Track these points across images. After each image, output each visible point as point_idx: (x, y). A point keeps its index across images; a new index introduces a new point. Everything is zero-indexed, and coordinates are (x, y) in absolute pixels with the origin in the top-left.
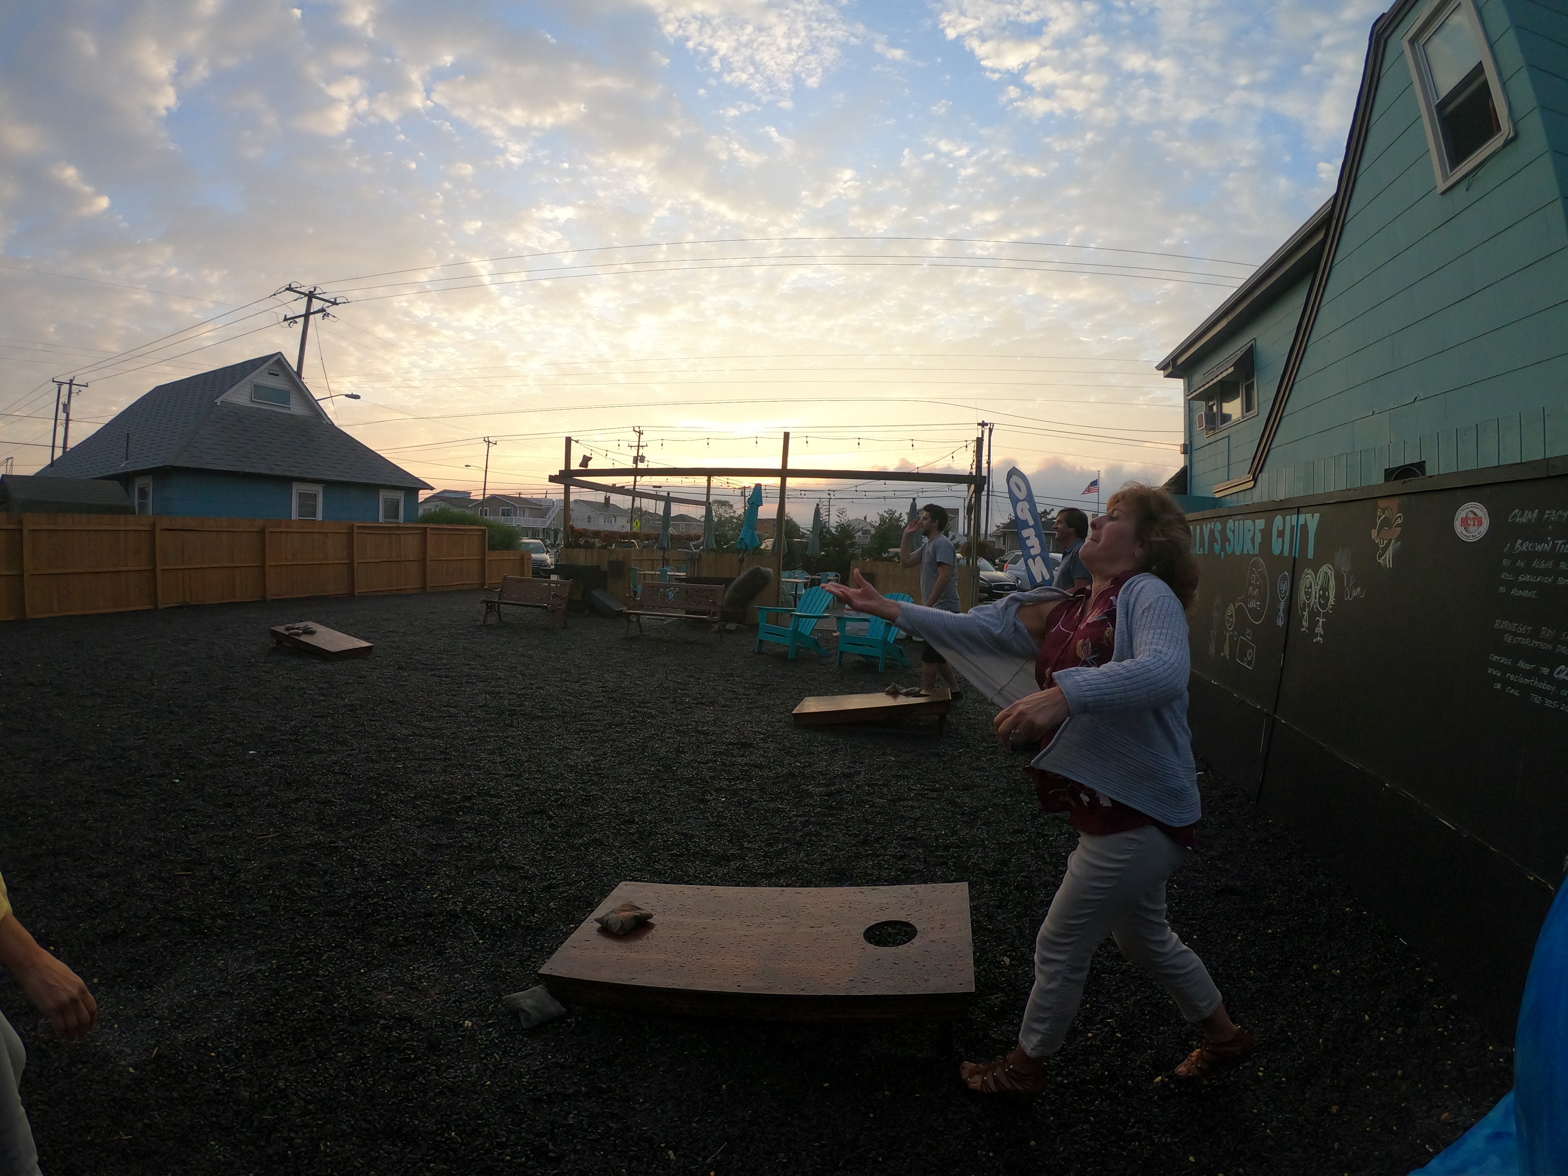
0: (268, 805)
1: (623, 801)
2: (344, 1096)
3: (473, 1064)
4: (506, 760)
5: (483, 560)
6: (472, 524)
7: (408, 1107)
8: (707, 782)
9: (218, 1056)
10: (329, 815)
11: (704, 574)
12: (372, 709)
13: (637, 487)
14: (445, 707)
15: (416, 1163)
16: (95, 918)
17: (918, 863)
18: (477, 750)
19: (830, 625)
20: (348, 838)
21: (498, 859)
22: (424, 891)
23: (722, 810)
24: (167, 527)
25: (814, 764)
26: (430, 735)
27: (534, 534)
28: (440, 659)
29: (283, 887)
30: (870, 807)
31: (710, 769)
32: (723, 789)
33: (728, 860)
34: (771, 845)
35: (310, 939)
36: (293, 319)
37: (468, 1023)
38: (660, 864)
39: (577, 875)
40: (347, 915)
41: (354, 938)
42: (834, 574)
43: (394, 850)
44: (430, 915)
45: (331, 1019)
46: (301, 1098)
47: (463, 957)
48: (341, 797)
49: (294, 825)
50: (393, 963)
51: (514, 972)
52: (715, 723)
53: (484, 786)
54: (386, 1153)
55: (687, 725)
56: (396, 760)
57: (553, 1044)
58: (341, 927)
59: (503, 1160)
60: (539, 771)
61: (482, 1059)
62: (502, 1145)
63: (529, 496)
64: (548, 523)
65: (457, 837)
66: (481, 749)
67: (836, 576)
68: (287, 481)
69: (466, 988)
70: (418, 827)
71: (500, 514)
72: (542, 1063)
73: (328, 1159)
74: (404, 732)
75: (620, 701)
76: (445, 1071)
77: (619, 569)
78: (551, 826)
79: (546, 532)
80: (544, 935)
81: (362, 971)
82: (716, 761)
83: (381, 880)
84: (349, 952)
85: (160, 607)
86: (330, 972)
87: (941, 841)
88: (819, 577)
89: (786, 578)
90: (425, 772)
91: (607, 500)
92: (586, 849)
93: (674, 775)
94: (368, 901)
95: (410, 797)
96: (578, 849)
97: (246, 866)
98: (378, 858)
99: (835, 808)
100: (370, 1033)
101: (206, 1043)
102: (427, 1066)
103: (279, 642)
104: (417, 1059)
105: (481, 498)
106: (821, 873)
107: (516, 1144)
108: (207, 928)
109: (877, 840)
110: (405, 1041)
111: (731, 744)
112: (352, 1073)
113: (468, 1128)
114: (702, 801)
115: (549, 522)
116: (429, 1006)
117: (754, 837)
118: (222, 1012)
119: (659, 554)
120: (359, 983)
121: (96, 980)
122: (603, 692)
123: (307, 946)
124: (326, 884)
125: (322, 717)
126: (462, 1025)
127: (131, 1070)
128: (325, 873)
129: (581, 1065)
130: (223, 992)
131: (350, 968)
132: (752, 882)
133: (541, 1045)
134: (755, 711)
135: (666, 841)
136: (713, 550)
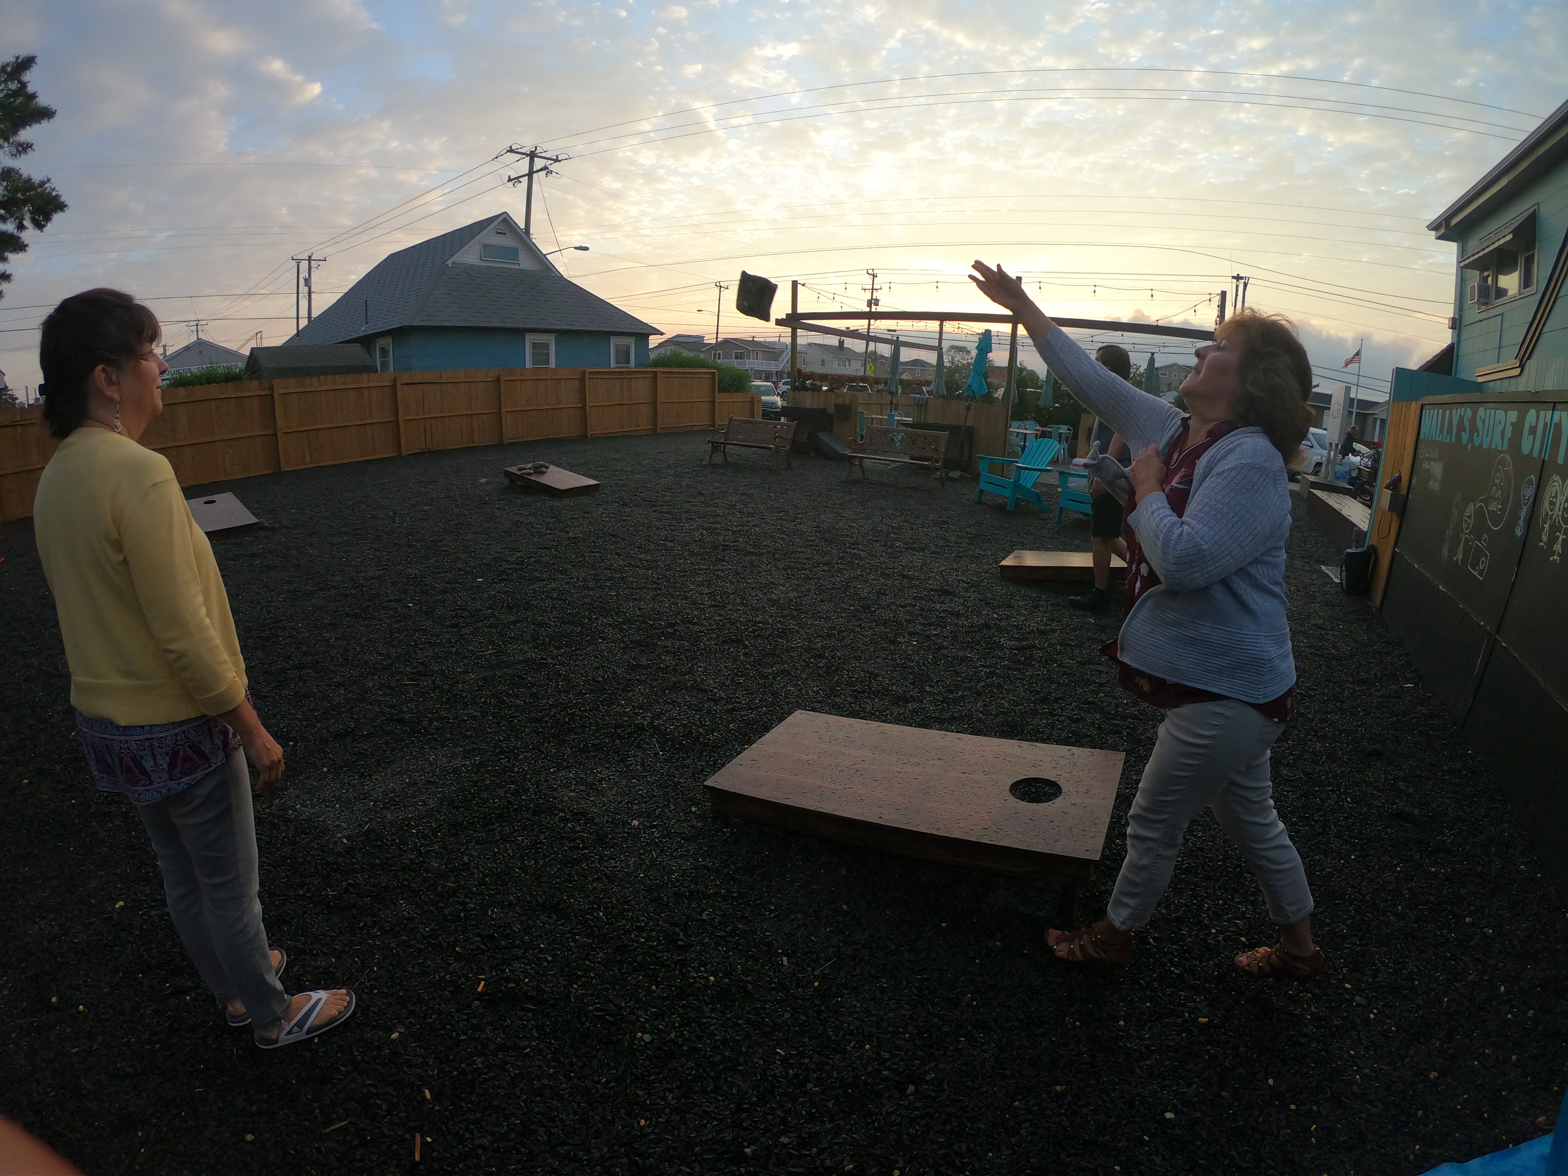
0: (490, 626)
1: (818, 636)
2: (517, 872)
3: (632, 858)
4: (713, 592)
5: (713, 402)
6: (703, 367)
7: (568, 887)
8: (903, 625)
9: (418, 833)
10: (542, 635)
11: (931, 420)
12: (593, 542)
13: (871, 331)
14: (662, 540)
15: (564, 934)
16: (330, 719)
17: (1091, 729)
18: (687, 581)
19: (1053, 479)
20: (557, 656)
21: (690, 681)
22: (618, 705)
23: (911, 653)
24: (407, 382)
25: (1011, 618)
26: (644, 566)
27: (768, 377)
28: (663, 496)
29: (494, 696)
30: (1058, 667)
31: (907, 612)
32: (917, 633)
33: (907, 701)
34: (951, 692)
35: (512, 741)
36: (517, 179)
37: (636, 823)
38: (841, 698)
39: (760, 701)
40: (547, 722)
41: (549, 742)
42: (1066, 427)
43: (597, 668)
44: (621, 726)
45: (518, 808)
46: (481, 872)
47: (643, 765)
48: (556, 620)
49: (511, 643)
50: (580, 765)
51: (685, 782)
52: (922, 568)
53: (688, 614)
54: (541, 922)
55: (894, 568)
56: (610, 589)
57: (705, 849)
58: (540, 732)
59: (637, 942)
60: (743, 604)
61: (641, 854)
62: (641, 929)
63: (763, 340)
64: (781, 366)
65: (656, 660)
66: (691, 581)
67: (1069, 429)
68: (520, 332)
69: (640, 792)
70: (622, 649)
71: (734, 357)
72: (692, 864)
73: (493, 922)
74: (621, 562)
75: (832, 541)
76: (607, 861)
77: (845, 412)
78: (745, 654)
79: (780, 375)
80: (719, 752)
81: (552, 770)
82: (915, 606)
83: (581, 694)
84: (544, 753)
85: (404, 453)
86: (524, 770)
87: (1120, 709)
88: (1051, 430)
89: (1015, 428)
90: (636, 600)
91: (841, 343)
92: (774, 678)
93: (872, 615)
94: (567, 711)
95: (618, 622)
96: (767, 677)
97: (464, 678)
98: (581, 674)
99: (1023, 663)
100: (548, 823)
101: (409, 822)
102: (593, 855)
103: (511, 481)
104: (585, 848)
105: (714, 341)
106: (993, 724)
107: (653, 930)
108: (424, 728)
109: (1057, 700)
110: (578, 832)
111: (933, 590)
112: (527, 855)
113: (615, 911)
114: (893, 642)
115: (783, 364)
116: (604, 805)
117: (937, 682)
118: (427, 798)
119: (887, 399)
120: (547, 781)
121: (325, 769)
122: (816, 532)
123: (508, 747)
124: (532, 694)
125: (546, 548)
126: (630, 824)
127: (345, 841)
128: (533, 685)
129: (726, 871)
130: (430, 782)
131: (541, 767)
132: (925, 724)
133: (696, 849)
134: (964, 560)
135: (851, 678)
136: (942, 396)
